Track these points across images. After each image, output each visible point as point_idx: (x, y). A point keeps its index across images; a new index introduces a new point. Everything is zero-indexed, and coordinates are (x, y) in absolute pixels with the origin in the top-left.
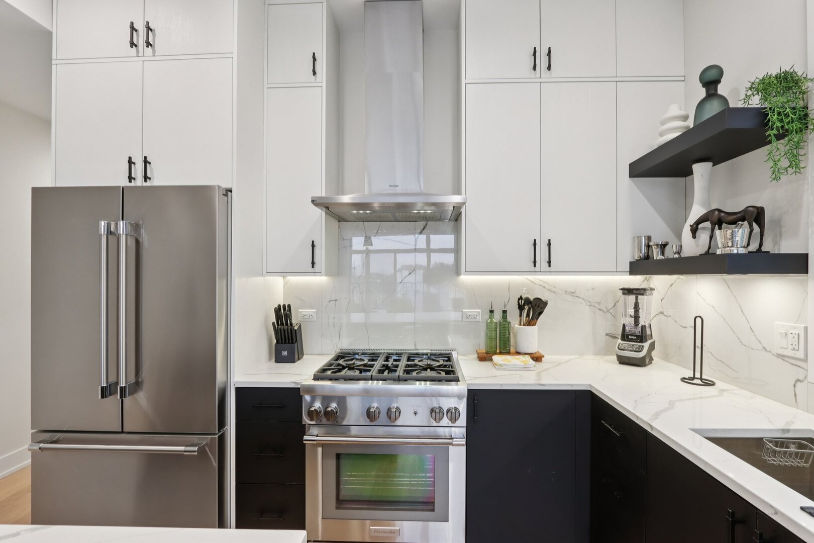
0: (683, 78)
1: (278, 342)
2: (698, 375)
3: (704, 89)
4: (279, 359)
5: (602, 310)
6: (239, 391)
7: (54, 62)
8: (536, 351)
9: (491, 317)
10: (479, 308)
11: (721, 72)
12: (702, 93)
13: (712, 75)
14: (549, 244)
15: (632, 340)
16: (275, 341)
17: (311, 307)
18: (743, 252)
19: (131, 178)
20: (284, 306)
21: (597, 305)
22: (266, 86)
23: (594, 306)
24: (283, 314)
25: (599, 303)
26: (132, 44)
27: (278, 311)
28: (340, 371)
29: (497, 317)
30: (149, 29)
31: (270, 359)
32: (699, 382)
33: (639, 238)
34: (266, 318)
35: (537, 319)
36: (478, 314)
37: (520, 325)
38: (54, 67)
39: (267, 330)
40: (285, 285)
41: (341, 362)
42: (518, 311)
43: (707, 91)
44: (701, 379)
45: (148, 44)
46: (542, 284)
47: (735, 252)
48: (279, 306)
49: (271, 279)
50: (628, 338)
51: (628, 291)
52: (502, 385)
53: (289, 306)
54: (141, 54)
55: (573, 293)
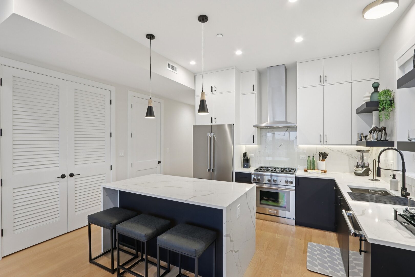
0: (379, 79)
1: (244, 162)
2: (374, 178)
3: (373, 89)
4: (244, 167)
5: (353, 158)
6: (236, 173)
7: (195, 96)
8: (325, 170)
9: (309, 158)
10: (306, 155)
11: (379, 84)
12: (373, 90)
13: (376, 85)
14: (326, 136)
15: (360, 168)
16: (243, 162)
17: (253, 153)
18: (375, 141)
19: (212, 122)
20: (245, 153)
21: (351, 156)
22: (241, 94)
23: (349, 156)
24: (245, 155)
25: (351, 155)
26: (212, 91)
27: (244, 154)
28: (261, 170)
29: (311, 158)
30: (215, 87)
31: (242, 167)
32: (374, 180)
33: (359, 134)
34: (241, 156)
35: (325, 159)
36: (305, 157)
37: (320, 161)
38: (195, 97)
39: (241, 159)
40: (245, 147)
41: (261, 168)
42: (319, 157)
43: (374, 90)
44: (375, 179)
45: (215, 91)
46: (329, 148)
47: (373, 141)
48: (244, 153)
49: (242, 145)
50: (358, 167)
51: (358, 151)
52: (306, 176)
53: (247, 153)
54: (213, 93)
55: (341, 151)
